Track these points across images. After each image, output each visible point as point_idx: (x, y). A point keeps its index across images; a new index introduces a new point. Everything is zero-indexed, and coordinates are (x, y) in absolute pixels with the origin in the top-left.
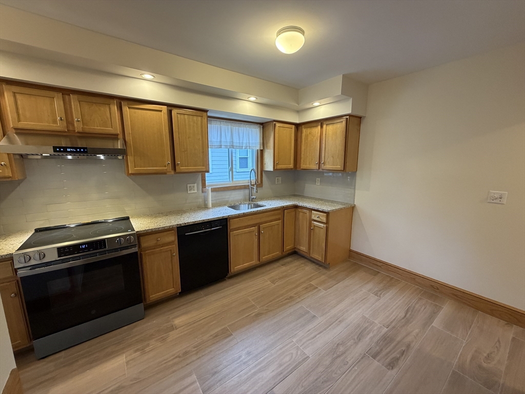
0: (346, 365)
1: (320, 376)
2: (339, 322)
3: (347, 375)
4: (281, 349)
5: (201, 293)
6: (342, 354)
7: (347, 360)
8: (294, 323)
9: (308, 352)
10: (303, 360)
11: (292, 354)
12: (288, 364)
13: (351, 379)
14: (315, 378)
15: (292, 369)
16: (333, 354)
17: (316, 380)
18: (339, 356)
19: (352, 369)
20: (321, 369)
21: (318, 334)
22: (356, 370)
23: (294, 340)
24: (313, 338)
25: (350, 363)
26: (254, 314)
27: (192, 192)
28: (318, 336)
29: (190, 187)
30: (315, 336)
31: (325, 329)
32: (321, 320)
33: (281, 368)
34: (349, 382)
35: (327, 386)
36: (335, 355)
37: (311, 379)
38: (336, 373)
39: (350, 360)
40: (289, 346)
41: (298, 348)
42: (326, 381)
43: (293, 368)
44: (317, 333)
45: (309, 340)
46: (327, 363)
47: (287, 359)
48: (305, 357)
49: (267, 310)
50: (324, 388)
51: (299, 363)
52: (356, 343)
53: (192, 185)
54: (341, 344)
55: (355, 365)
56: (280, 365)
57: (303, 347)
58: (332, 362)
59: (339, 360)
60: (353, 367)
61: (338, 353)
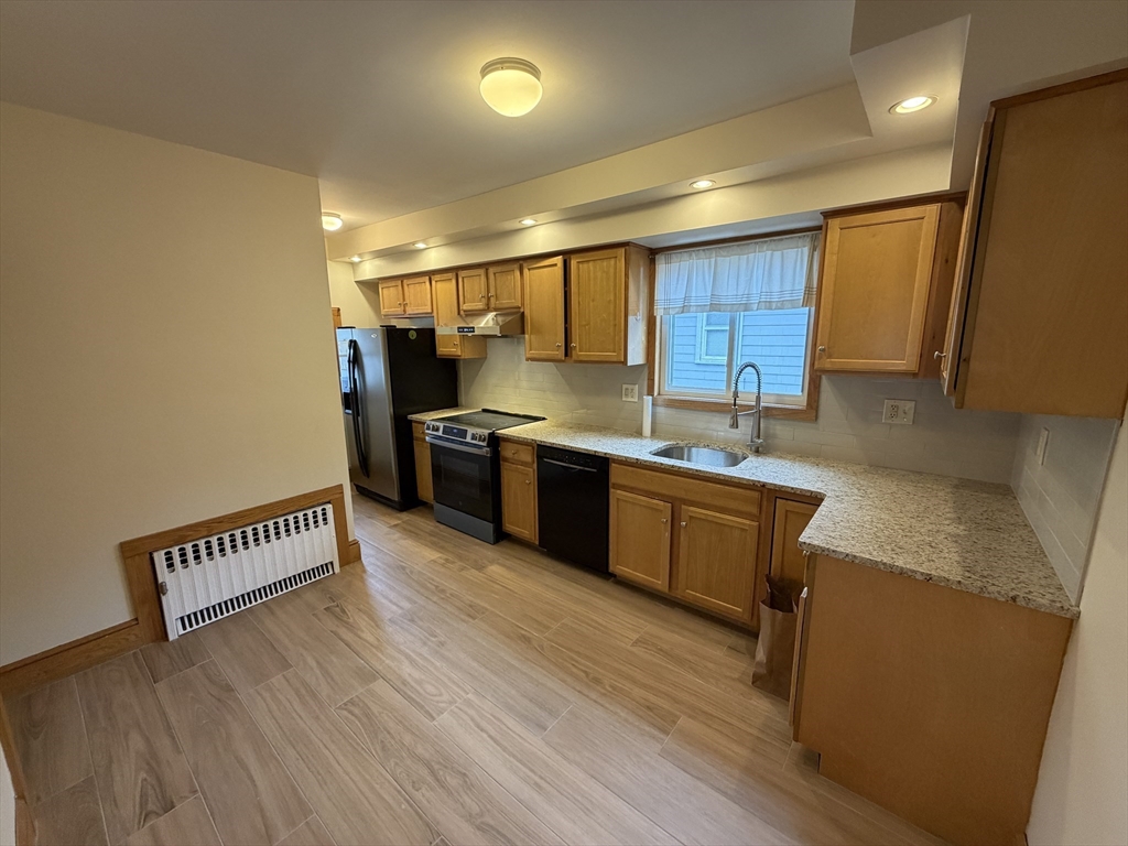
0: (413, 787)
1: (393, 738)
2: (536, 784)
3: (392, 785)
4: (449, 679)
5: (560, 567)
6: (438, 780)
7: (423, 790)
8: (513, 692)
9: (445, 718)
10: (427, 712)
11: (441, 695)
12: (421, 691)
13: (382, 792)
14: (392, 732)
15: (410, 697)
16: (439, 763)
17: (389, 733)
18: (433, 772)
19: (402, 796)
20: (408, 739)
21: (490, 736)
22: (400, 806)
23: (470, 696)
24: (478, 726)
25: (418, 795)
26: (523, 632)
27: (630, 399)
28: (485, 735)
29: (627, 389)
30: (482, 730)
31: (505, 749)
32: (534, 742)
33: (413, 684)
34: (377, 787)
35: (375, 749)
36: (436, 767)
37: (391, 725)
38: (396, 764)
39: (423, 796)
40: (457, 690)
41: (452, 702)
42: (384, 748)
43: (414, 700)
44: (493, 733)
45: (473, 720)
46: (420, 750)
47: (430, 689)
48: (434, 715)
49: (543, 649)
50: (372, 744)
51: (422, 707)
52: (469, 818)
53: (630, 387)
54: (465, 782)
55: (411, 806)
56: (419, 682)
57: (456, 710)
58: (419, 759)
59: (424, 772)
60: (408, 802)
61: (441, 773)
